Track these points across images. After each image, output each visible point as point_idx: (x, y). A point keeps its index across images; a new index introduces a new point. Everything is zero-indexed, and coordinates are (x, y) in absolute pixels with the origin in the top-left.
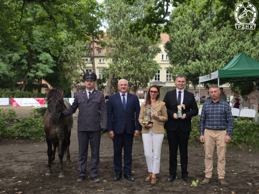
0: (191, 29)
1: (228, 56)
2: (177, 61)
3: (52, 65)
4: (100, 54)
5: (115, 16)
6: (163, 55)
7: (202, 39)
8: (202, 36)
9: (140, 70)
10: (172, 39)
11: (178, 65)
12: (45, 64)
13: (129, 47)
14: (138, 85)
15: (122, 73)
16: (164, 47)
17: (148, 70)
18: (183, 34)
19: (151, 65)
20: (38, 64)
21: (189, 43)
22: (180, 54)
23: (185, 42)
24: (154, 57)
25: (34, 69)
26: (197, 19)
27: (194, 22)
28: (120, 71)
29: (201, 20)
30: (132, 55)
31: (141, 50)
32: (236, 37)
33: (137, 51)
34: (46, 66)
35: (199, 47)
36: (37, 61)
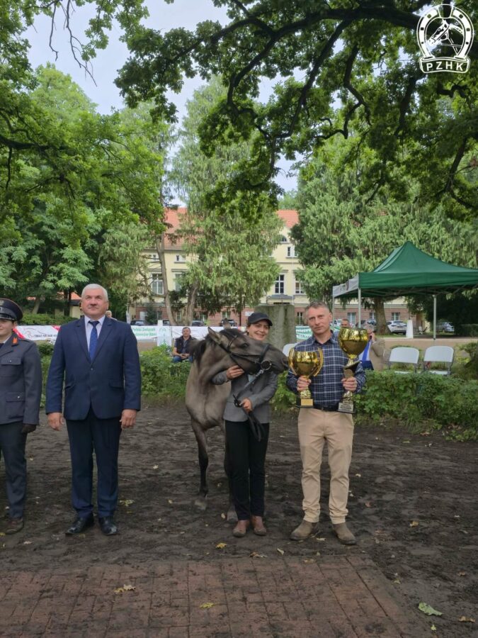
0: (335, 201)
2: (313, 258)
3: (86, 268)
4: (175, 247)
5: (199, 179)
6: (289, 249)
7: (355, 220)
8: (356, 213)
9: (245, 275)
10: (303, 220)
11: (315, 266)
12: (73, 265)
13: (224, 233)
14: (244, 302)
15: (213, 280)
16: (290, 234)
17: (258, 274)
18: (321, 211)
19: (264, 266)
20: (61, 265)
21: (333, 228)
22: (316, 247)
23: (325, 225)
25: (54, 274)
26: (346, 185)
27: (341, 189)
28: (208, 276)
29: (353, 185)
30: (230, 248)
31: (248, 238)
32: (414, 214)
33: (240, 241)
34: (75, 270)
35: (349, 233)
36: (60, 259)
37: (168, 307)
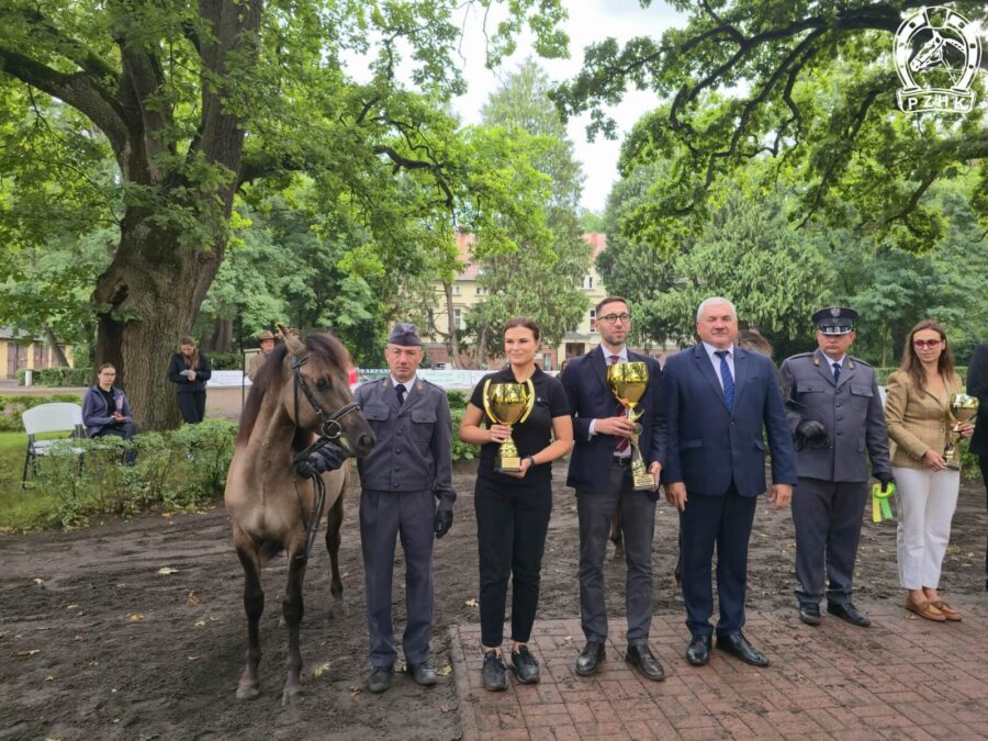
1: (740, 283)
3: (368, 302)
9: (551, 311)
10: (617, 247)
12: (354, 299)
19: (573, 300)
20: (340, 298)
22: (634, 277)
24: (579, 285)
25: (331, 310)
28: (511, 312)
32: (754, 242)
33: (548, 270)
34: (358, 304)
36: (338, 290)
37: (455, 348)
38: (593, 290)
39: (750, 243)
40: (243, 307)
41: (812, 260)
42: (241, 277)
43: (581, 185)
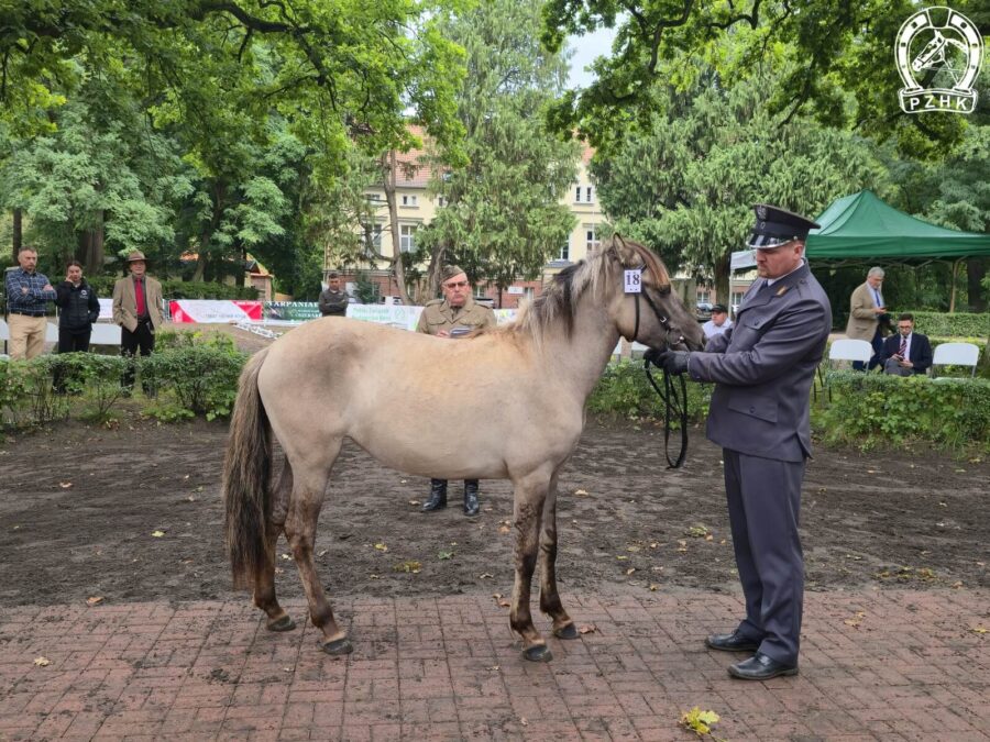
0: (665, 118)
1: (767, 198)
2: (625, 207)
3: (281, 213)
4: (410, 183)
6: (578, 190)
7: (695, 148)
8: (695, 139)
9: (523, 232)
11: (626, 220)
12: (261, 208)
13: (494, 164)
14: (514, 271)
15: (475, 237)
16: (588, 168)
17: (544, 229)
19: (553, 216)
20: (243, 207)
21: (661, 159)
22: (633, 187)
23: (649, 155)
24: (562, 197)
25: (232, 221)
27: (674, 98)
28: (470, 231)
30: (504, 188)
31: (529, 173)
32: (787, 144)
33: (518, 176)
34: (265, 215)
35: (686, 169)
36: (240, 196)
37: (400, 277)
38: (591, 205)
39: (783, 146)
40: (108, 215)
41: (861, 170)
42: (105, 176)
43: (568, 62)
